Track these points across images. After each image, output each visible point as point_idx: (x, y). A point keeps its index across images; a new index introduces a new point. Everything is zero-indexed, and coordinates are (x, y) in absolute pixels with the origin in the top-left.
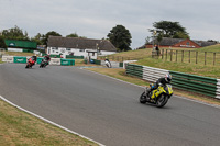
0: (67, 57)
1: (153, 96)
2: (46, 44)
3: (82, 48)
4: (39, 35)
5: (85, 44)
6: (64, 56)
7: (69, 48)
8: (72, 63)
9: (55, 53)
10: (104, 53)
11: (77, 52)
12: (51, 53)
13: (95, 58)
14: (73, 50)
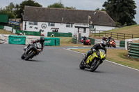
0: (49, 34)
1: (88, 62)
2: (20, 17)
3: (69, 22)
4: (12, 5)
5: (73, 16)
6: (45, 33)
7: (52, 22)
8: (56, 43)
9: (33, 30)
10: (99, 29)
11: (62, 28)
12: (28, 29)
13: (87, 35)
14: (57, 25)
